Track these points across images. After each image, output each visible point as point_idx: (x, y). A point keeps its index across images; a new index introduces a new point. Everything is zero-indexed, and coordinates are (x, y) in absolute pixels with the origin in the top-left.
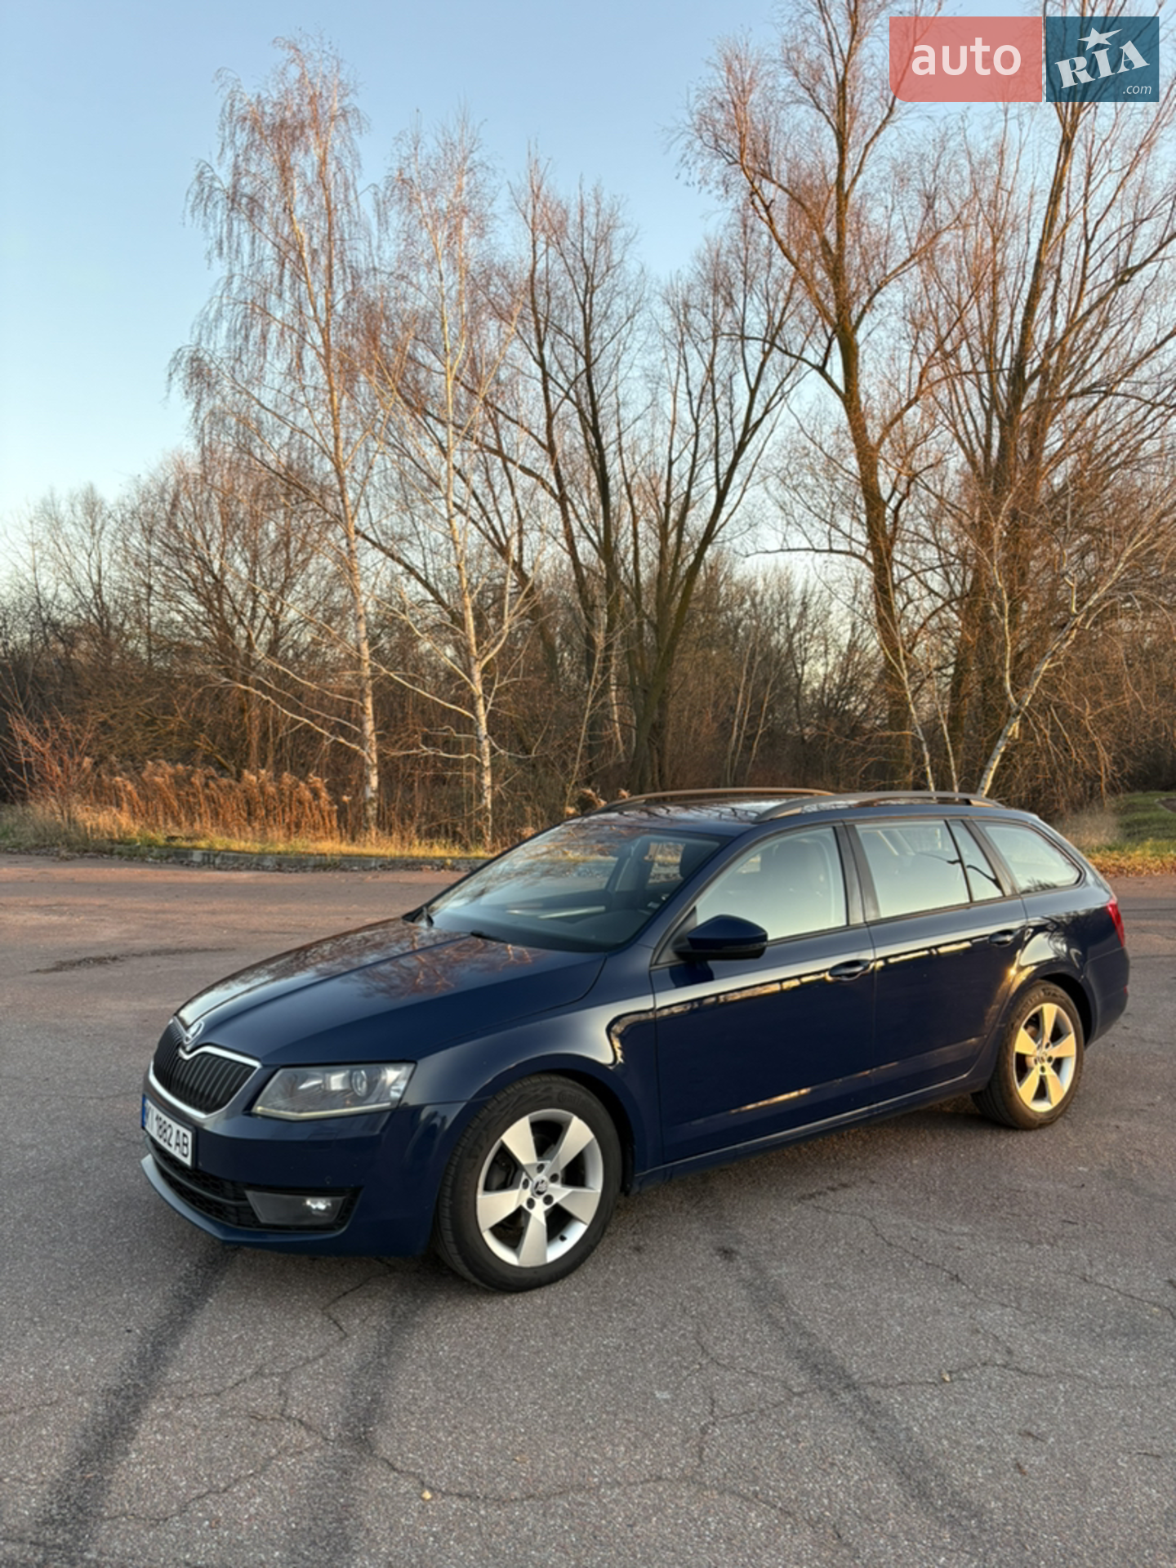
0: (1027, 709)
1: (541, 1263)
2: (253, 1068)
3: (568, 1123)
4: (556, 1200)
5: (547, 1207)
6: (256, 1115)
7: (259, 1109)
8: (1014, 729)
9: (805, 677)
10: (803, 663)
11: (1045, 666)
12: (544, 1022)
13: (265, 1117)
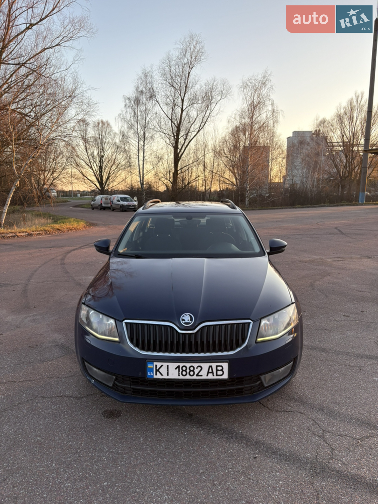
7: (259, 340)
8: (18, 183)
11: (30, 161)
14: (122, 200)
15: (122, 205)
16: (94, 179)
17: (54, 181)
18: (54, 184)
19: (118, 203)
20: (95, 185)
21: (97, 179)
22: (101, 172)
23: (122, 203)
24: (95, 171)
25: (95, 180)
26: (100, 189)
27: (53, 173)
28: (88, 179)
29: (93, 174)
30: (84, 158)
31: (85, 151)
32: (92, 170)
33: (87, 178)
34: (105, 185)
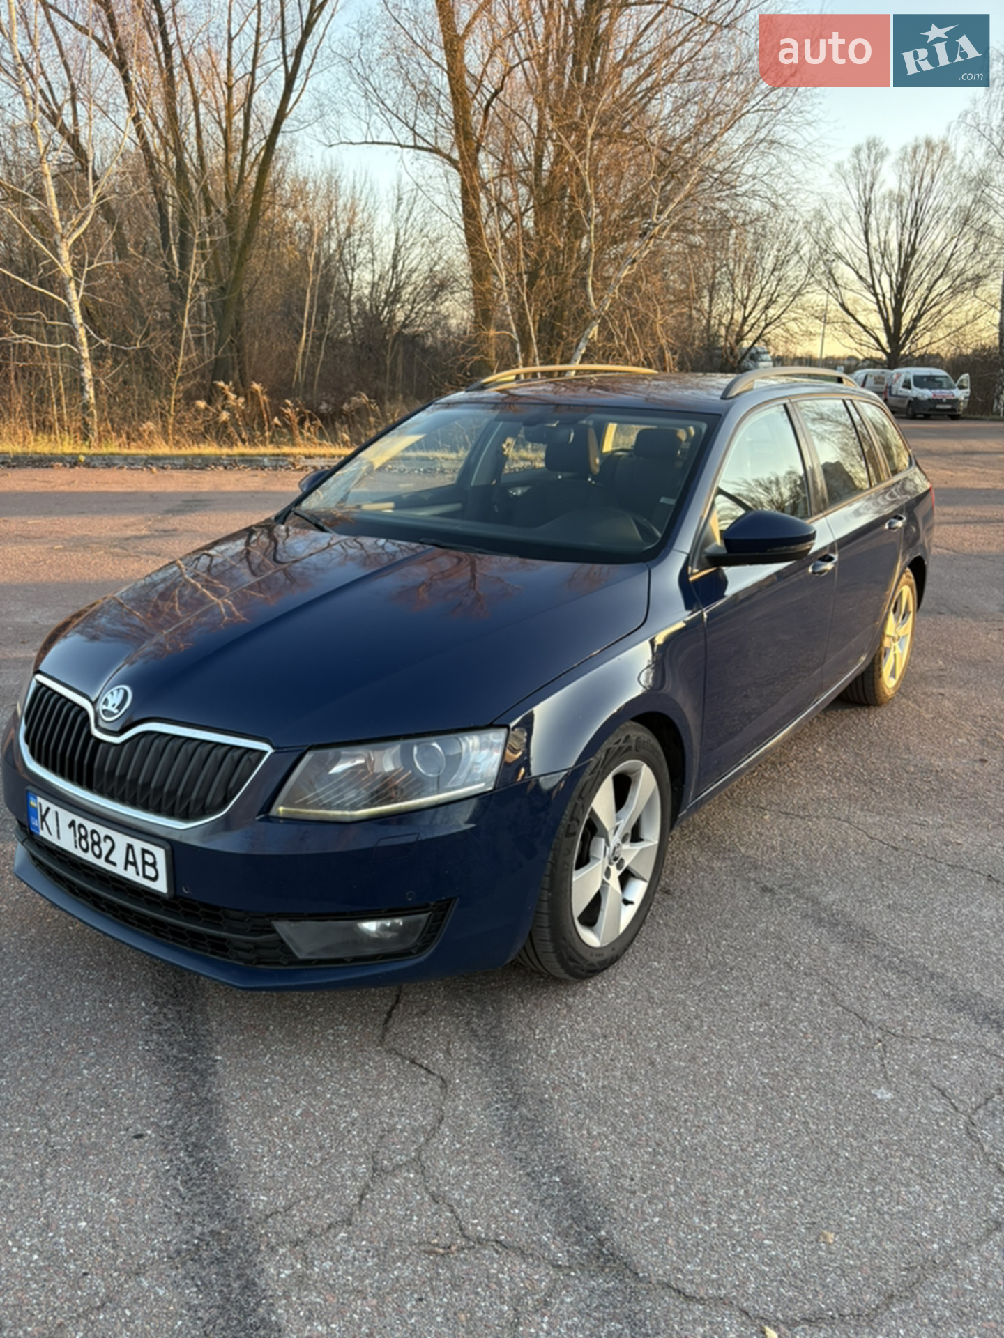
0: (607, 314)
1: (616, 937)
2: (264, 752)
3: (637, 772)
4: (626, 864)
5: (620, 872)
6: (277, 818)
7: (280, 810)
8: (594, 331)
9: (355, 282)
10: (353, 270)
11: (626, 272)
12: (622, 656)
13: (290, 820)
14: (917, 385)
15: (916, 399)
16: (875, 321)
17: (767, 331)
18: (766, 338)
19: (906, 391)
20: (877, 340)
21: (886, 321)
22: (899, 301)
23: (916, 392)
24: (881, 298)
25: (880, 324)
26: (889, 351)
27: (767, 307)
28: (859, 323)
29: (876, 307)
30: (856, 261)
31: (862, 237)
32: (875, 295)
33: (854, 318)
34: (907, 339)
